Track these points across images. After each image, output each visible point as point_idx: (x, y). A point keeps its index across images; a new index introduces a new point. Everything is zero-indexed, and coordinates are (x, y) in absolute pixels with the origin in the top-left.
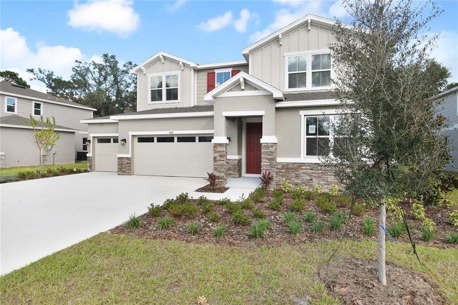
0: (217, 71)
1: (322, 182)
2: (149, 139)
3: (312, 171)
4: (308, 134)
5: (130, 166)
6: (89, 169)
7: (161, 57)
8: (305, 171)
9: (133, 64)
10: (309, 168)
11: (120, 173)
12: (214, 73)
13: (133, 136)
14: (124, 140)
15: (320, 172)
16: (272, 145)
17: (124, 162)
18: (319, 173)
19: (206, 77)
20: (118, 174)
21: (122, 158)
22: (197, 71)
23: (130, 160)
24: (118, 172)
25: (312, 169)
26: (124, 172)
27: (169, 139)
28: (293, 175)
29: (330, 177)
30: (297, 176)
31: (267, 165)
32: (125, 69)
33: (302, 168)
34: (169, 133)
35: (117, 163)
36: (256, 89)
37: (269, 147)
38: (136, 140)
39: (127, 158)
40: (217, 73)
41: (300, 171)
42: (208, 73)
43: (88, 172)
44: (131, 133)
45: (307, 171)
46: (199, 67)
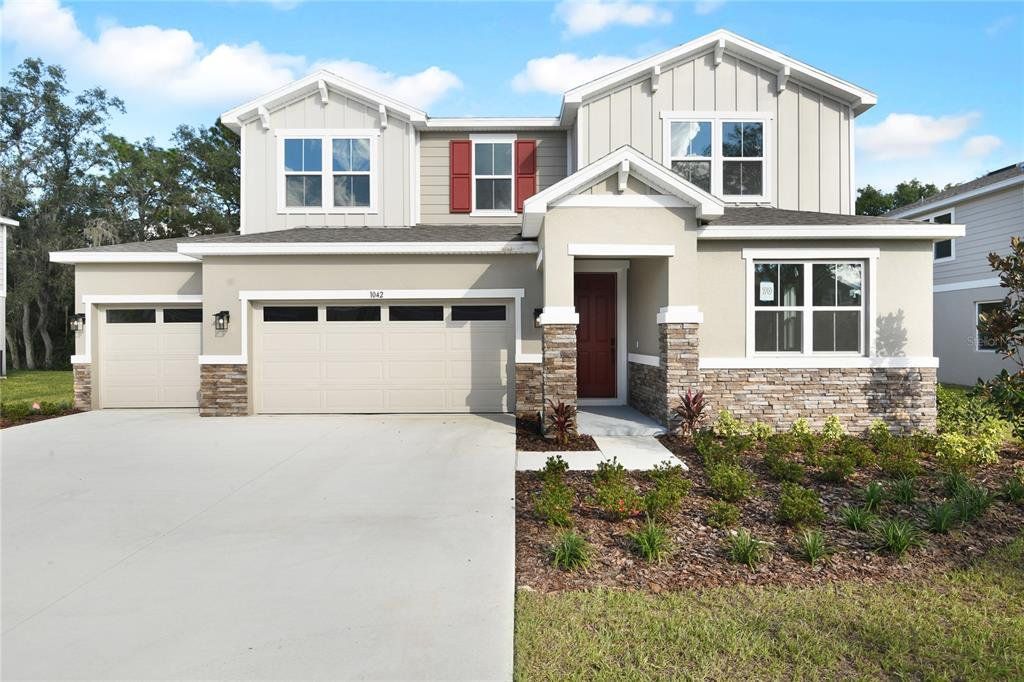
0: (475, 140)
1: (791, 412)
2: (304, 313)
3: (773, 387)
4: (758, 302)
5: (245, 391)
6: (79, 403)
7: (322, 85)
8: (755, 387)
9: (109, 96)
10: (765, 379)
11: (208, 411)
12: (469, 143)
13: (252, 303)
14: (224, 315)
15: (789, 388)
16: (692, 326)
17: (223, 377)
18: (787, 392)
19: (446, 152)
20: (202, 415)
21: (215, 366)
22: (424, 134)
23: (245, 373)
24: (202, 406)
25: (770, 383)
26: (222, 406)
27: (367, 312)
28: (729, 397)
29: (810, 398)
30: (739, 400)
31: (682, 377)
32: (83, 108)
33: (750, 379)
34: (369, 297)
35: (200, 380)
36: (652, 191)
37: (685, 334)
38: (259, 313)
39: (235, 366)
40: (477, 145)
41: (745, 388)
42: (453, 144)
43: (78, 411)
44: (245, 296)
45: (761, 386)
46: (431, 124)
